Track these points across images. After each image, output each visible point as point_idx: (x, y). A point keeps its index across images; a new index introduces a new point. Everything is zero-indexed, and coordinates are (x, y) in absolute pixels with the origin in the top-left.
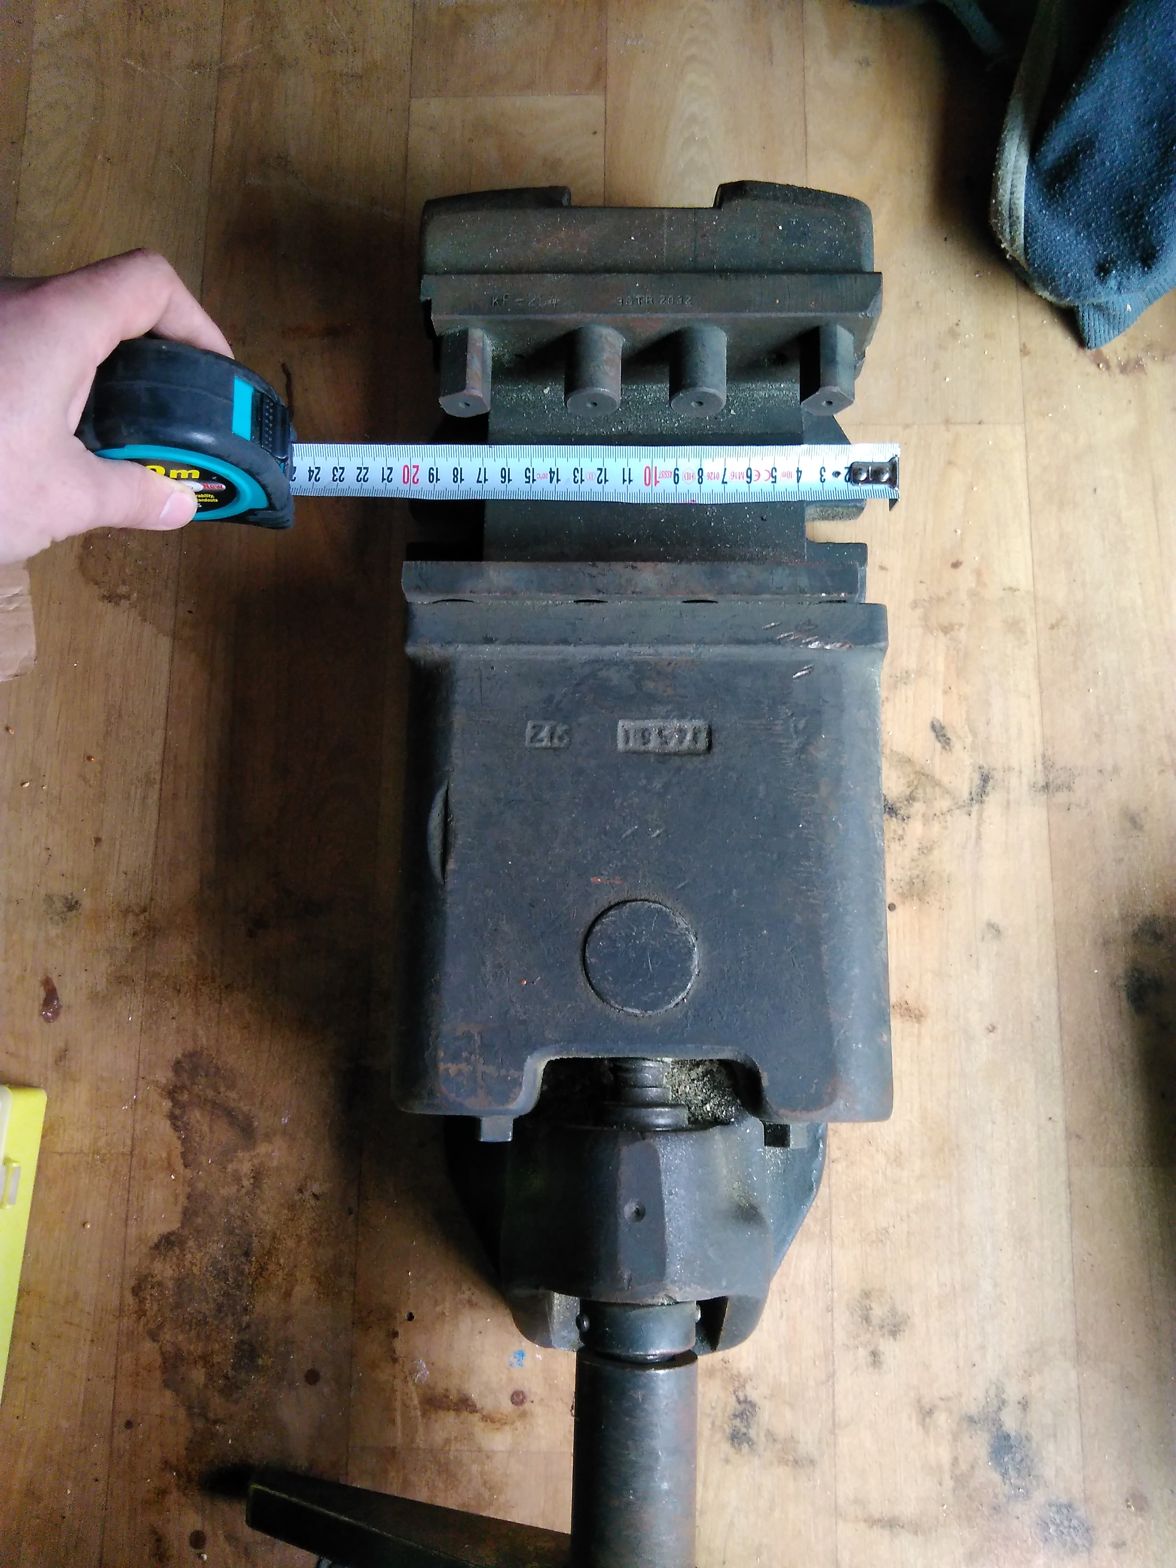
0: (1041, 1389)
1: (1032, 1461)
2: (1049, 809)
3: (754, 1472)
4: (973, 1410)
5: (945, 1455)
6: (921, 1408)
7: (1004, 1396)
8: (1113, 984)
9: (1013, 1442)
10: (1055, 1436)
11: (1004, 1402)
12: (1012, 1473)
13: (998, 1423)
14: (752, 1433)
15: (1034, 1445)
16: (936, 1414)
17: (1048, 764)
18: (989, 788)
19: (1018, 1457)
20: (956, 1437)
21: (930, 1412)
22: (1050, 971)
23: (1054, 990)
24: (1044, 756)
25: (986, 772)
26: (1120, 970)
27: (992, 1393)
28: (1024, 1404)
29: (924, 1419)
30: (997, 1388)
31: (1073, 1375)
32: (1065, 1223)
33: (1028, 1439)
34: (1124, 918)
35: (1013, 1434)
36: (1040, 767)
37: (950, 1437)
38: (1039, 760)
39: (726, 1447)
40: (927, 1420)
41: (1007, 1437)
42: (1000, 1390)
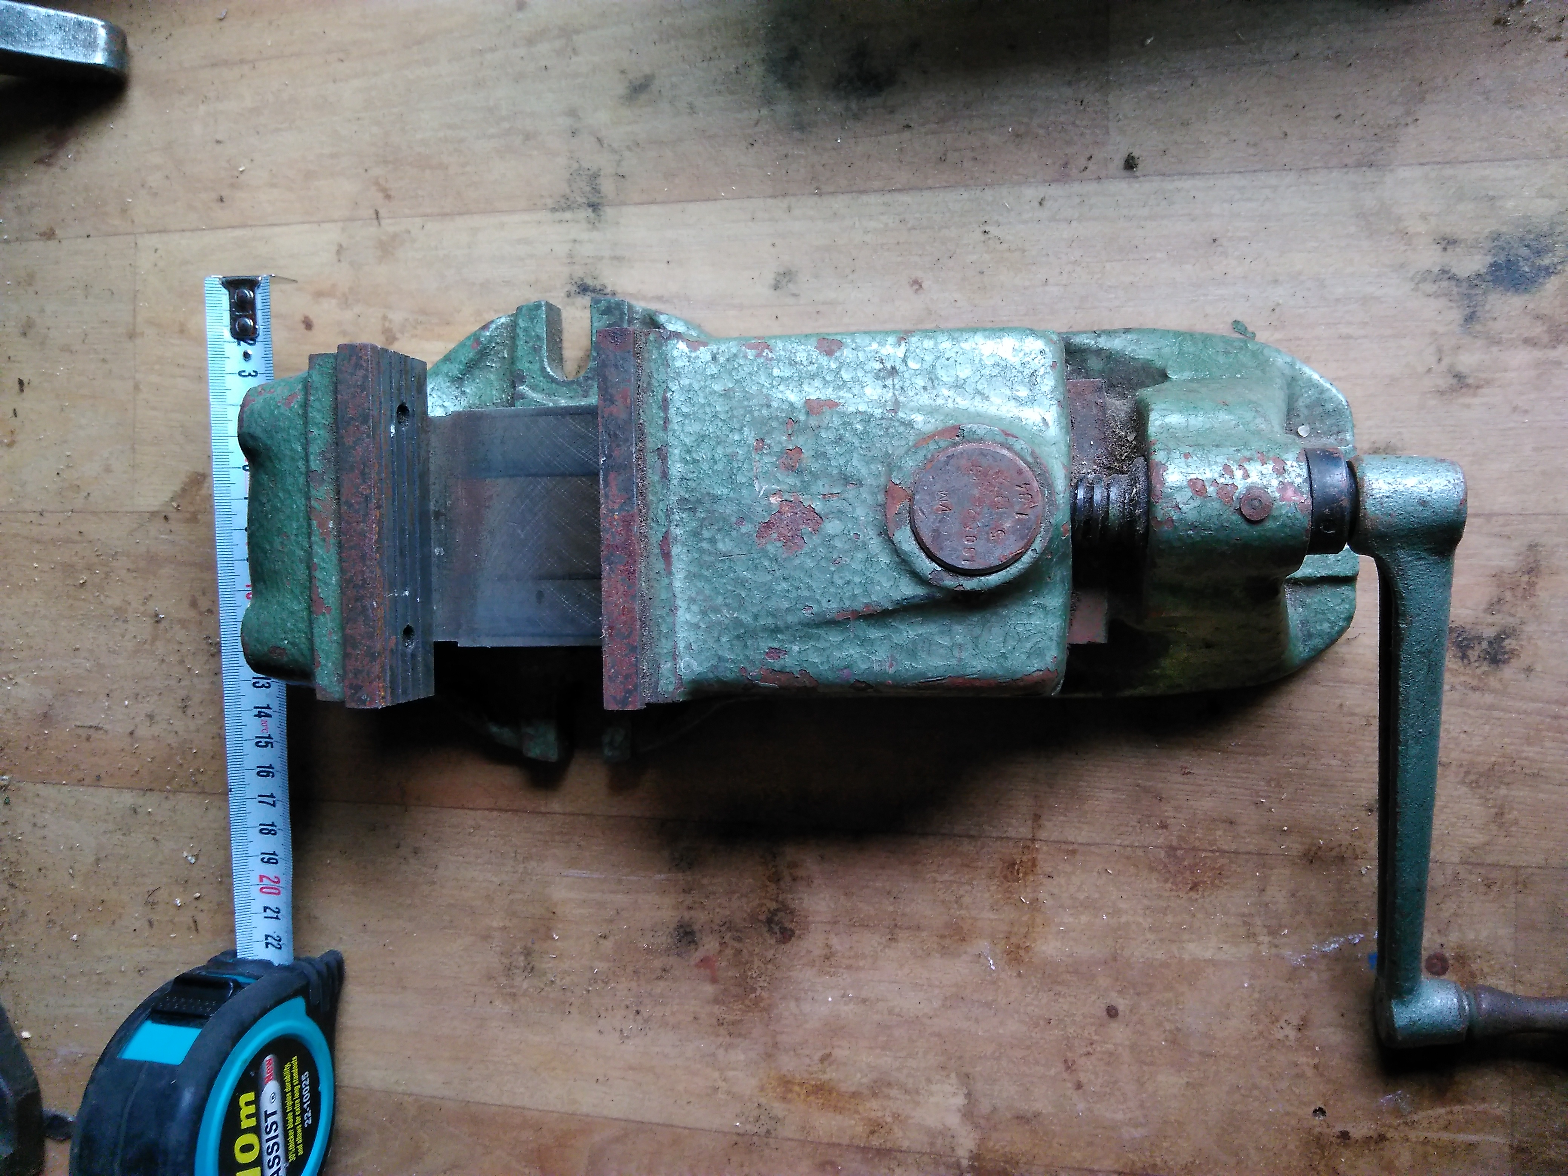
0: (1424, 217)
1: (1529, 232)
2: (623, 203)
3: (1545, 631)
4: (1455, 315)
5: (1521, 357)
6: (1453, 390)
7: (1436, 270)
8: (856, 117)
9: (1502, 259)
10: (1492, 198)
11: (1444, 271)
12: (1546, 262)
13: (1474, 281)
14: (1489, 633)
15: (1504, 229)
16: (1461, 368)
17: (564, 205)
18: (597, 284)
19: (1525, 252)
20: (1494, 341)
21: (1459, 376)
22: (838, 203)
23: (865, 198)
24: (554, 210)
25: (575, 288)
26: (837, 107)
27: (1430, 288)
28: (1448, 243)
29: (1468, 386)
30: (1424, 280)
31: (1404, 173)
32: (1186, 184)
33: (1496, 237)
34: (768, 100)
35: (1489, 259)
36: (568, 215)
37: (1495, 349)
38: (558, 215)
39: (1508, 672)
40: (1470, 381)
41: (1495, 267)
42: (1426, 276)
